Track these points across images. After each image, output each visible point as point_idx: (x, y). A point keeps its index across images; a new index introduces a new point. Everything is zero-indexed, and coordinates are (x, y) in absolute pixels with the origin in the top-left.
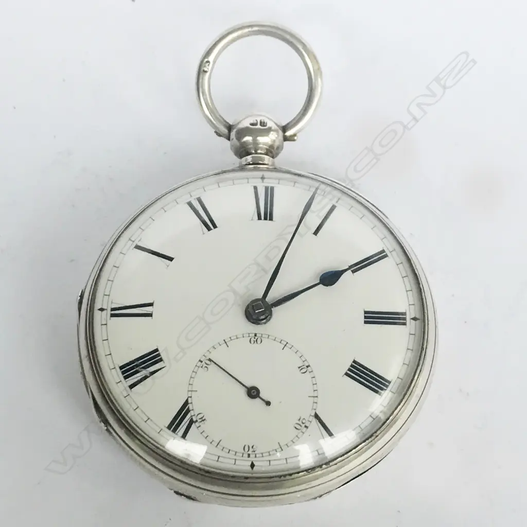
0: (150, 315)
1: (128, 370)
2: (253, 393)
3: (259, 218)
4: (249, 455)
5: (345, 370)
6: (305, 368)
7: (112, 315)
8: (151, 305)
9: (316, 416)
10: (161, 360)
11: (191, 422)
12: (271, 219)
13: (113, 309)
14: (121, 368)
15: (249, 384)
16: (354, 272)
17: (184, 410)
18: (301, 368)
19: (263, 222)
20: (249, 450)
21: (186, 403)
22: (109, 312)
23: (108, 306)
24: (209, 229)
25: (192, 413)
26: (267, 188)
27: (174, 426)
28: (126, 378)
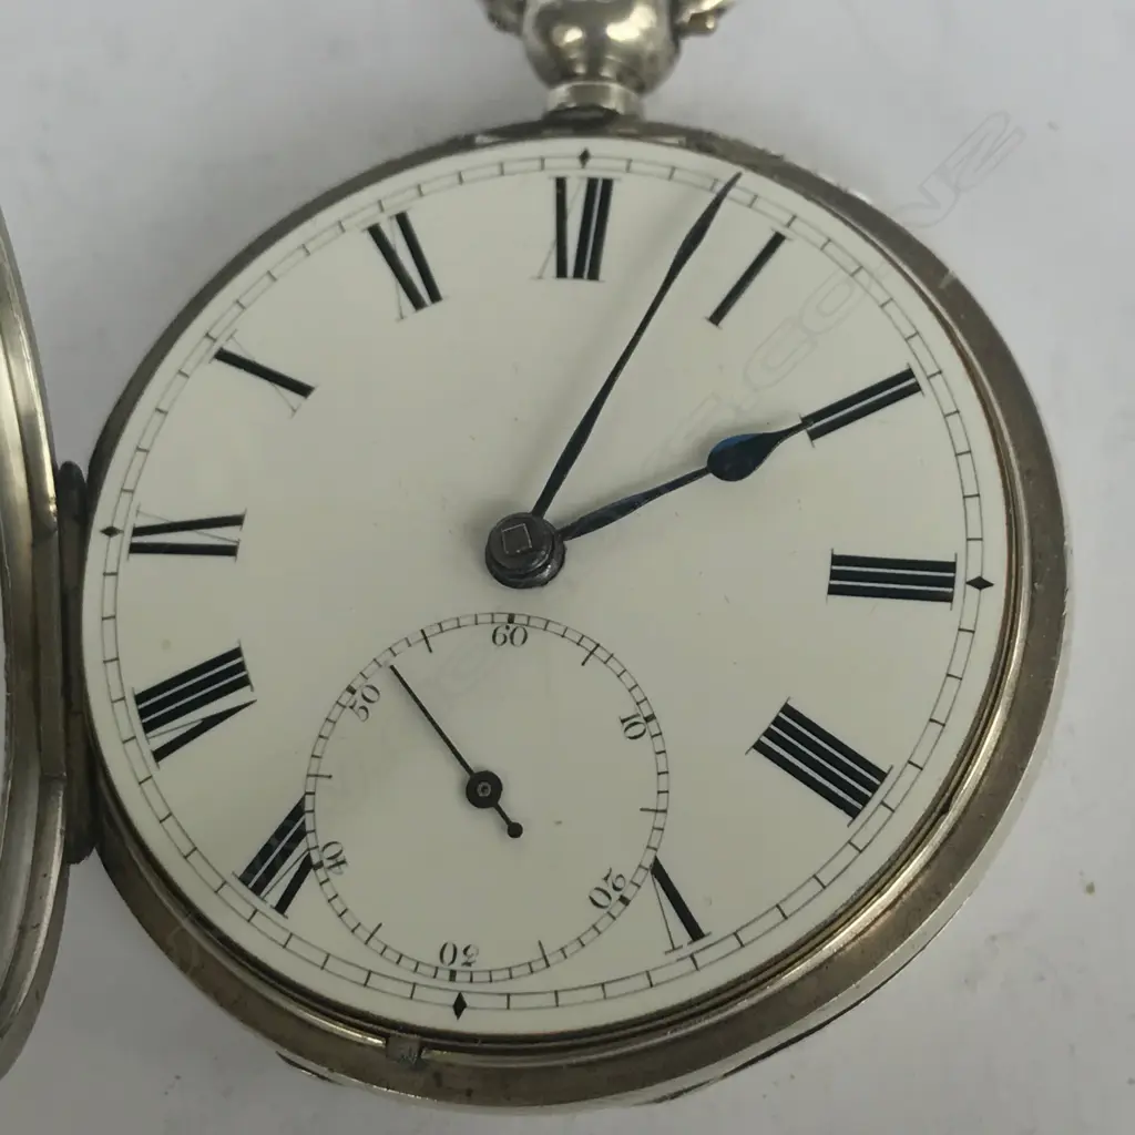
0: (229, 551)
1: (157, 705)
2: (483, 790)
3: (561, 273)
4: (453, 974)
5: (756, 734)
6: (640, 723)
7: (136, 549)
8: (236, 521)
9: (658, 871)
10: (245, 682)
11: (307, 866)
12: (594, 276)
13: (138, 532)
14: (139, 698)
15: (477, 763)
16: (814, 435)
17: (293, 828)
18: (626, 724)
19: (570, 285)
20: (455, 960)
21: (298, 812)
22: (127, 539)
23: (126, 524)
24: (418, 304)
25: (310, 840)
26: (592, 183)
27: (257, 875)
28: (148, 728)
